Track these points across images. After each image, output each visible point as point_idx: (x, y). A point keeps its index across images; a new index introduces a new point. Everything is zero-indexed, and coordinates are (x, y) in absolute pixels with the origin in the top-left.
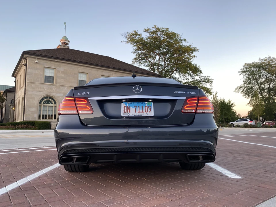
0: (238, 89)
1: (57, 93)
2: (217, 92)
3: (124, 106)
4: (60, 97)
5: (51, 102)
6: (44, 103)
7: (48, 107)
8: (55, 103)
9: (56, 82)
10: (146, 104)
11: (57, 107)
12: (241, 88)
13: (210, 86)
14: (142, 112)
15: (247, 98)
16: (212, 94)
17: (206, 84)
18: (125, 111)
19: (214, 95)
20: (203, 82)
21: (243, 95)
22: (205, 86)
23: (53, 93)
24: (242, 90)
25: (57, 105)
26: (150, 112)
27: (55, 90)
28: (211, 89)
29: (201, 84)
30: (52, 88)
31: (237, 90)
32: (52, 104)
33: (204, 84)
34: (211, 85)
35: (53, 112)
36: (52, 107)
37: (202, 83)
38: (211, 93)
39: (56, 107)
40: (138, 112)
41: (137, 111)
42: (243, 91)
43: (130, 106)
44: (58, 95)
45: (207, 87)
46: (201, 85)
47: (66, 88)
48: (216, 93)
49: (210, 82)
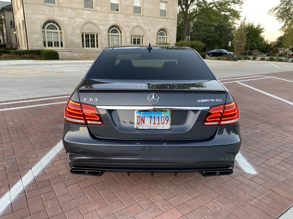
0: (273, 10)
1: (60, 16)
2: (246, 17)
3: (138, 117)
4: (65, 22)
5: (55, 27)
6: (47, 29)
7: (52, 33)
8: (60, 29)
9: (58, 3)
10: (163, 114)
11: (63, 33)
12: (276, 9)
13: (240, 8)
14: (157, 124)
15: (280, 22)
16: (240, 19)
17: (235, 5)
18: (139, 121)
19: (243, 21)
20: (232, 2)
21: (276, 18)
22: (234, 9)
23: (57, 17)
24: (277, 11)
25: (63, 31)
26: (166, 124)
27: (58, 13)
28: (240, 12)
29: (229, 5)
30: (55, 11)
31: (271, 12)
32: (57, 29)
33: (233, 5)
34: (241, 6)
35: (58, 40)
36: (57, 33)
37: (230, 3)
38: (239, 17)
39: (61, 33)
40: (153, 124)
41: (153, 122)
42: (278, 13)
43: (144, 117)
44: (62, 19)
45: (236, 10)
46: (229, 7)
47: (71, 10)
48: (246, 19)
49: (240, 3)
